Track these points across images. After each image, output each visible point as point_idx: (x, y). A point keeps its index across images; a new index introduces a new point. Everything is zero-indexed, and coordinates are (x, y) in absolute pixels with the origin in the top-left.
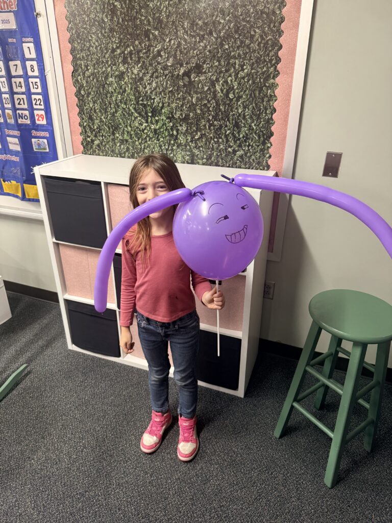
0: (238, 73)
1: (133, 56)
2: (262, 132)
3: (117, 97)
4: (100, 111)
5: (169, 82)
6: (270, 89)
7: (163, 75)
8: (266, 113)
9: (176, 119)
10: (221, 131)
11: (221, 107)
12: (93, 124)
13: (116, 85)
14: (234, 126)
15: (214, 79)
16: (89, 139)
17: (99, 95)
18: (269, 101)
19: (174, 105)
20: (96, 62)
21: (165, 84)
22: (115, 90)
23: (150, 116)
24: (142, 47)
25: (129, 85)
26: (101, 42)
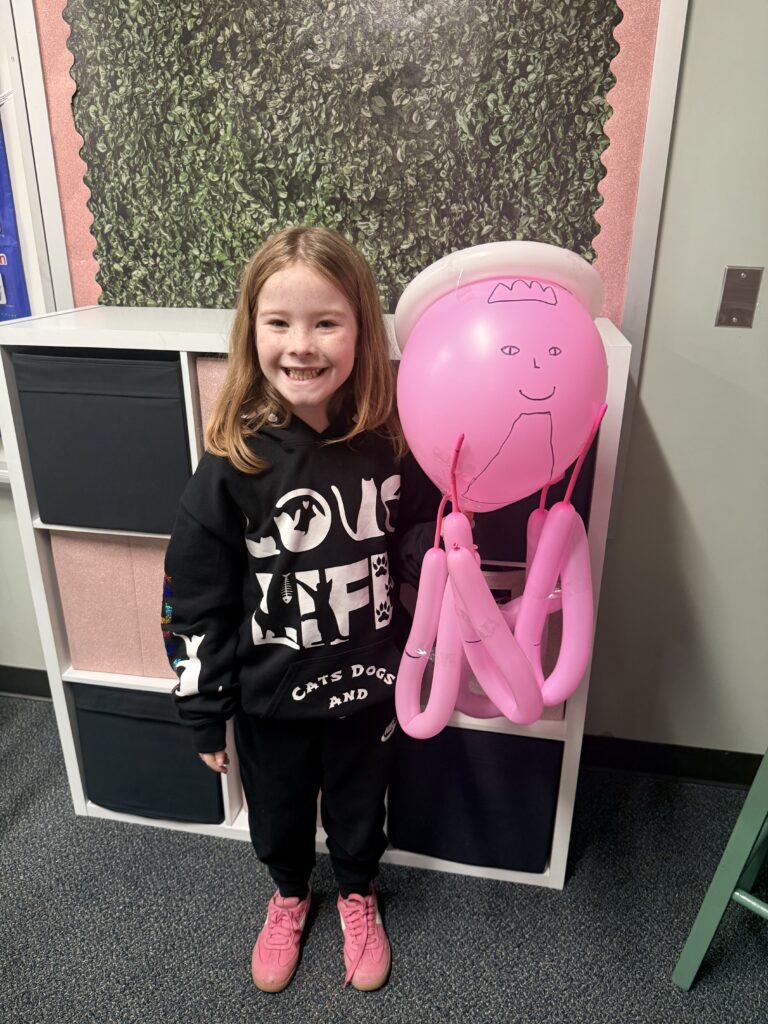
0: (513, 83)
1: (239, 48)
2: (572, 225)
3: (195, 154)
4: (149, 193)
5: (334, 112)
6: (593, 120)
7: (319, 95)
8: (581, 179)
9: (352, 204)
10: (467, 227)
11: (469, 169)
12: (130, 227)
13: (192, 123)
14: (501, 215)
15: (452, 100)
16: (117, 266)
17: (147, 152)
18: (588, 149)
19: (347, 169)
20: (140, 67)
21: (323, 116)
22: (189, 137)
23: (283, 199)
24: (263, 26)
25: (229, 123)
26: (152, 15)
